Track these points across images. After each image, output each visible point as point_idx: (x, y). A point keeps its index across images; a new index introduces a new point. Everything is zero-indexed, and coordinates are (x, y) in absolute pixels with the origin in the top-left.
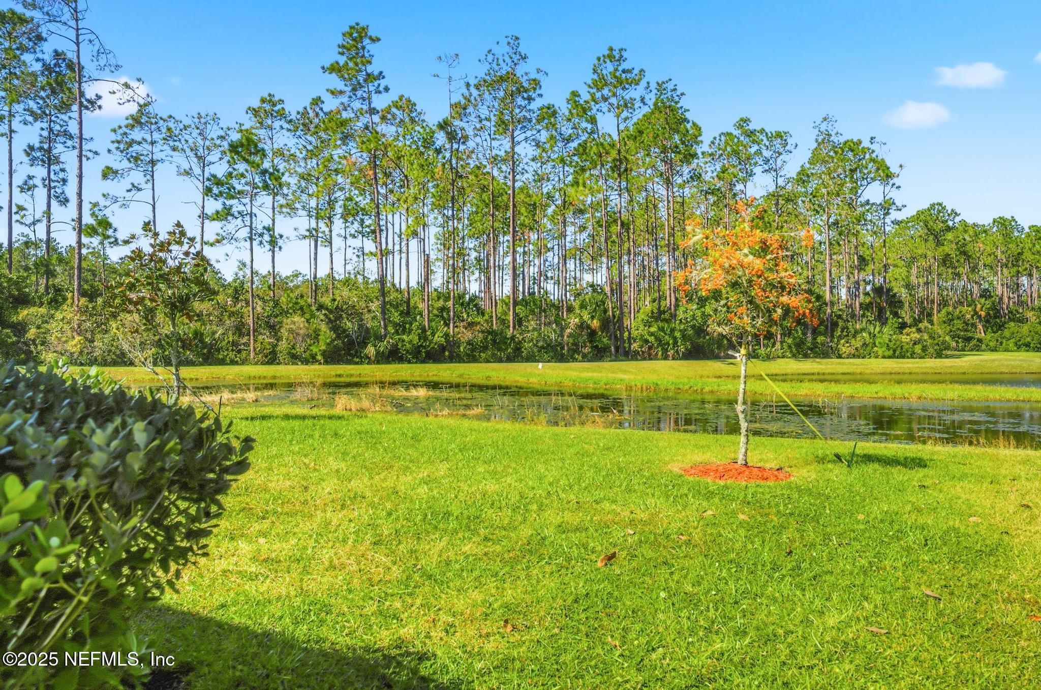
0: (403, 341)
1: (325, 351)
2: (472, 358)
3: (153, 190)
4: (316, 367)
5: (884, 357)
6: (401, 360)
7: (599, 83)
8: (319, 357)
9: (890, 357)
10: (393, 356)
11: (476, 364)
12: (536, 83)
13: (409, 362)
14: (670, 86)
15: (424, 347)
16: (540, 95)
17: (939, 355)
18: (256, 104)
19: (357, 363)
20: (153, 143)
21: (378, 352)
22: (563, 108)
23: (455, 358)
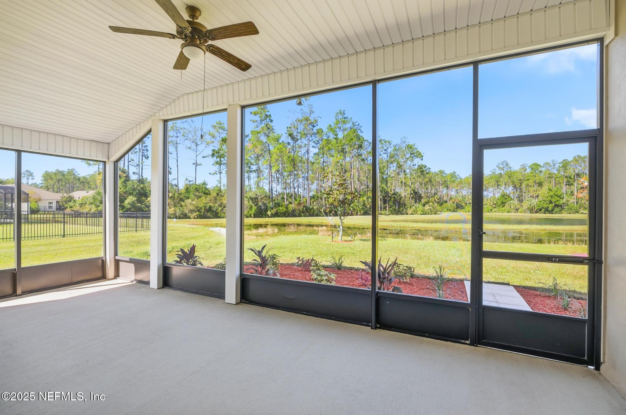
0: (280, 209)
1: (254, 213)
2: (300, 216)
3: (177, 154)
4: (251, 219)
5: (420, 214)
6: (279, 216)
7: (338, 122)
8: (252, 215)
9: (422, 214)
10: (276, 215)
11: (301, 218)
12: (316, 121)
13: (282, 217)
14: (357, 124)
15: (287, 212)
16: (317, 125)
17: (435, 214)
18: (215, 124)
19: (264, 217)
20: (177, 137)
21: (272, 214)
22: (325, 130)
23: (294, 215)
